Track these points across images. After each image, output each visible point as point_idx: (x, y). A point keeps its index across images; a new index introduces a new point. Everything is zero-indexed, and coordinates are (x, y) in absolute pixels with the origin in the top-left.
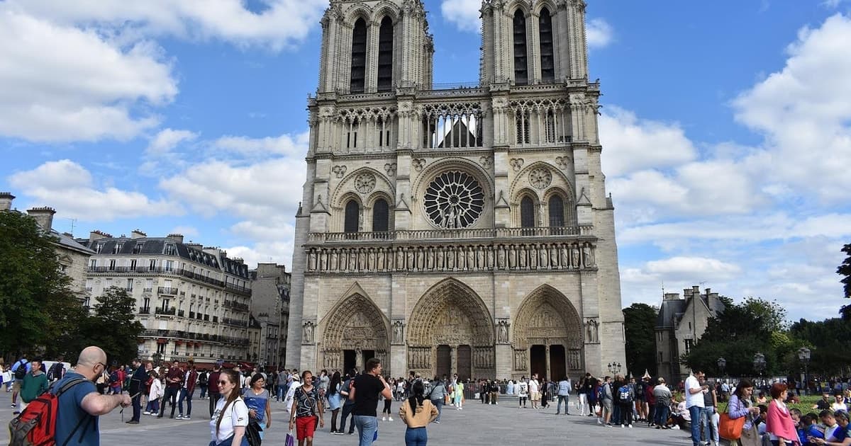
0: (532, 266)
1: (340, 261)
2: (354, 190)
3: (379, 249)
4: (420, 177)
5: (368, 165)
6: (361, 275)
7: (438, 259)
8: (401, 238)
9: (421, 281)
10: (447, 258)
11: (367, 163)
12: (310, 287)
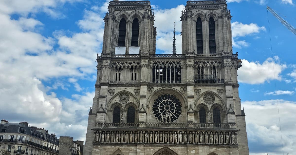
0: (206, 142)
1: (111, 137)
2: (119, 102)
3: (130, 132)
4: (151, 96)
5: (126, 90)
6: (121, 144)
7: (159, 138)
8: (141, 126)
9: (151, 149)
10: (164, 137)
11: (125, 88)
12: (95, 150)
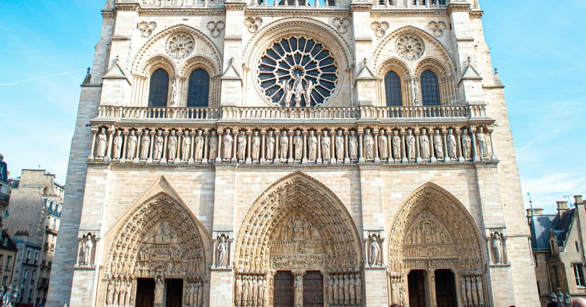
0: (410, 157)
1: (141, 146)
2: (164, 53)
3: (197, 131)
4: (255, 40)
5: (185, 23)
6: (172, 167)
7: (280, 147)
8: (227, 117)
9: (256, 176)
10: (294, 145)
11: (184, 20)
12: (95, 181)
